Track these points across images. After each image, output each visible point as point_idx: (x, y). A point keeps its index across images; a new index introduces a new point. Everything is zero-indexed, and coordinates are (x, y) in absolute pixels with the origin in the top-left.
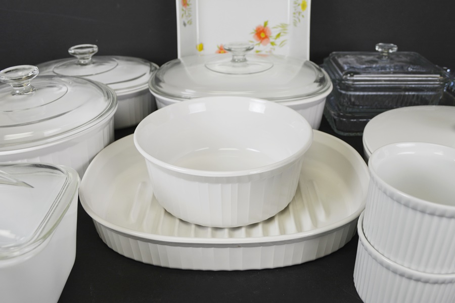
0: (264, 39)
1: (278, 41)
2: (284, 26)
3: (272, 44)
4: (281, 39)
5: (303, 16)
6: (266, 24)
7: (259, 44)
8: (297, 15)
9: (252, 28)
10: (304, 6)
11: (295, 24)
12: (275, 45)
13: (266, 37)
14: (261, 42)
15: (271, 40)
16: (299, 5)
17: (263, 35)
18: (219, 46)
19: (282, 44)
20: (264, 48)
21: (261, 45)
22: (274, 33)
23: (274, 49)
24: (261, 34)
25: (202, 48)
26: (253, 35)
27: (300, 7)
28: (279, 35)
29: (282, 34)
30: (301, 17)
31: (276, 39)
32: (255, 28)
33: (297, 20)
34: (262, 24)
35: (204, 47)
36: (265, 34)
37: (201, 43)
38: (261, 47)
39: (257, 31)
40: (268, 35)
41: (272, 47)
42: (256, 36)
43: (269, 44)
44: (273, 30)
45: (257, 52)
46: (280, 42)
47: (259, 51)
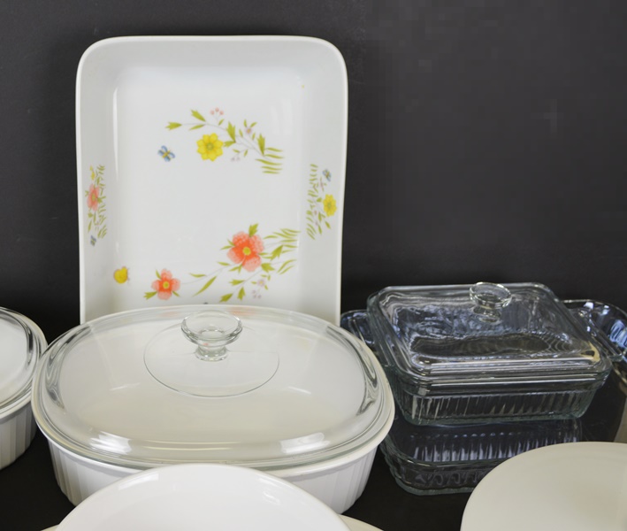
0: (248, 258)
1: (277, 263)
2: (289, 235)
3: (266, 267)
4: (283, 258)
5: (328, 225)
6: (253, 230)
7: (239, 268)
8: (316, 218)
9: (226, 237)
10: (330, 206)
11: (311, 233)
12: (272, 269)
13: (254, 255)
14: (243, 265)
15: (264, 260)
16: (319, 200)
17: (247, 251)
18: (160, 273)
19: (285, 267)
20: (250, 276)
21: (243, 270)
22: (269, 247)
23: (269, 278)
24: (245, 249)
25: (126, 278)
26: (228, 250)
27: (322, 205)
28: (278, 251)
29: (284, 249)
30: (323, 225)
31: (272, 258)
32: (231, 240)
33: (316, 228)
34: (246, 231)
35: (129, 276)
36: (251, 249)
37: (124, 267)
38: (244, 274)
39: (235, 244)
40: (258, 250)
41: (264, 273)
42: (233, 253)
43: (259, 269)
44: (266, 242)
45: (236, 282)
46: (281, 265)
47: (239, 282)
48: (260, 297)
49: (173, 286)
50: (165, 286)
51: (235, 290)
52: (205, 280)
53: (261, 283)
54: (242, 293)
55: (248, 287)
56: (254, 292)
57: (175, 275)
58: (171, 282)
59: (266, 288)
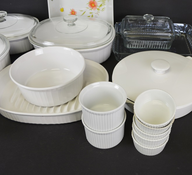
1: (101, 8)
3: (98, 9)
4: (102, 7)
11: (108, 0)
12: (100, 10)
13: (95, 6)
14: (92, 8)
15: (98, 8)
17: (93, 5)
18: (72, 10)
19: (103, 9)
20: (94, 11)
21: (92, 10)
22: (99, 4)
23: (99, 12)
25: (63, 11)
26: (88, 4)
28: (101, 5)
29: (103, 5)
31: (100, 7)
32: (89, 2)
35: (64, 10)
36: (94, 4)
37: (63, 8)
38: (93, 11)
39: (90, 3)
40: (96, 5)
41: (98, 11)
42: (90, 5)
43: (97, 10)
44: (98, 3)
45: (91, 13)
46: (102, 9)
47: (92, 13)
48: (97, 17)
49: (75, 13)
50: (73, 13)
51: (91, 15)
52: (83, 12)
53: (97, 13)
54: (92, 16)
55: (94, 14)
56: (95, 16)
57: (75, 10)
58: (74, 12)
59: (99, 15)
